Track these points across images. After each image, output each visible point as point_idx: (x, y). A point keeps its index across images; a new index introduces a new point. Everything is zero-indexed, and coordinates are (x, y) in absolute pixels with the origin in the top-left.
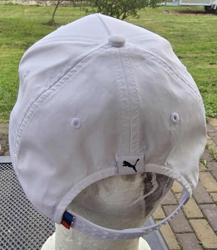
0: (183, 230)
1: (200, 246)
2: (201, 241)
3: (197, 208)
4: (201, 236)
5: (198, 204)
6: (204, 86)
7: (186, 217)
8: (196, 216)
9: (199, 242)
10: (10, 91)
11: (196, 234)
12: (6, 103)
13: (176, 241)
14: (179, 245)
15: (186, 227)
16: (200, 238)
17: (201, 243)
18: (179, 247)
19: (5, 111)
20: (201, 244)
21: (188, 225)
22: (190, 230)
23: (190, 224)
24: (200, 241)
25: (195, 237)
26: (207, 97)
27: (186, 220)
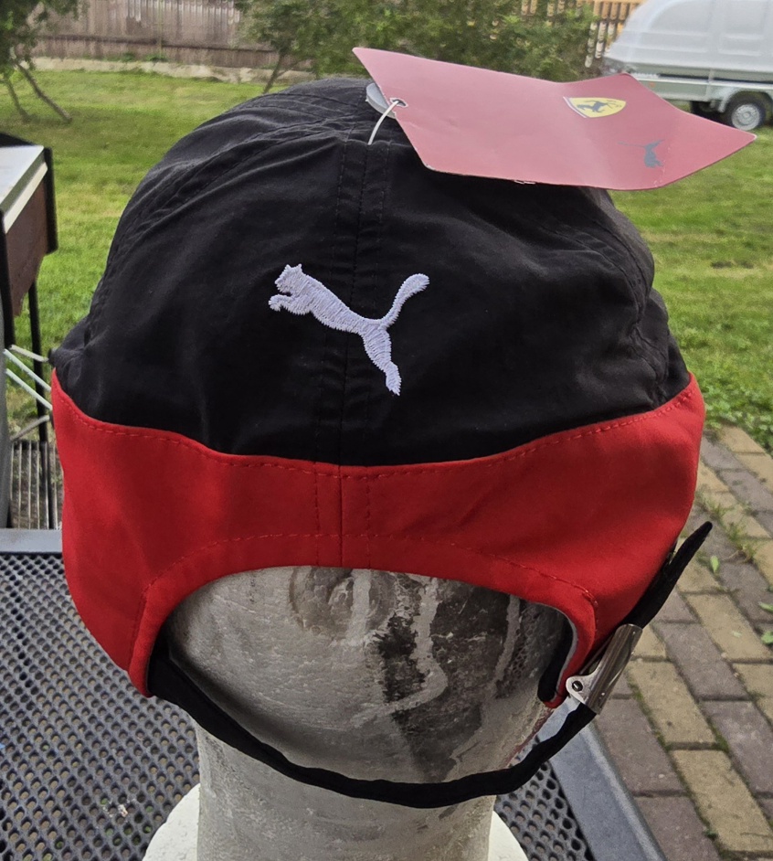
0: (651, 785)
1: (710, 841)
2: (711, 823)
3: (695, 714)
5: (697, 700)
7: (661, 741)
9: (705, 828)
11: (693, 802)
15: (661, 776)
16: (709, 814)
17: (711, 833)
20: (713, 837)
21: (669, 768)
22: (676, 785)
23: (674, 766)
25: (691, 810)
27: (661, 749)
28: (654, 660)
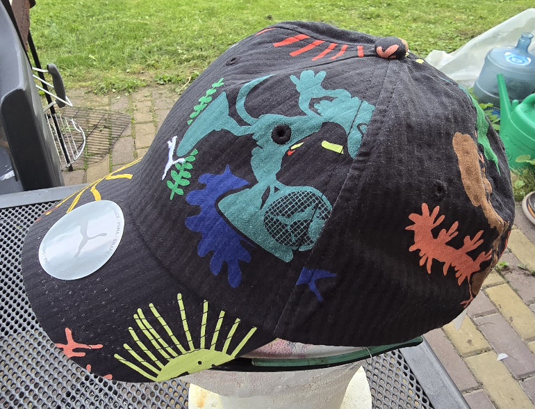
6: (375, 7)
10: (72, 30)
12: (70, 52)
19: (73, 66)
26: (381, 26)
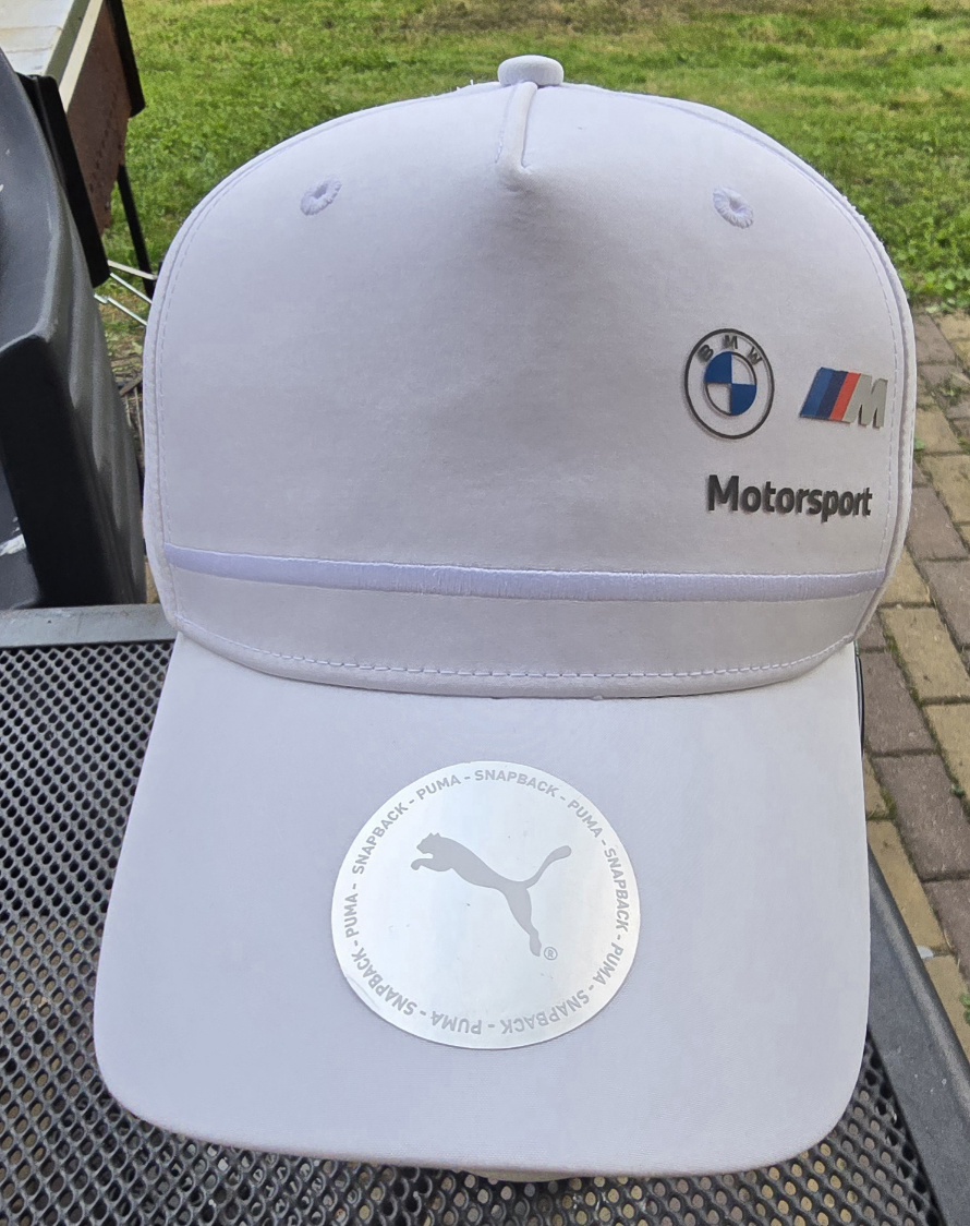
0: (900, 744)
1: (957, 800)
2: (960, 781)
3: (956, 665)
4: (961, 764)
5: (959, 649)
7: (914, 696)
8: (948, 693)
9: (953, 787)
11: (943, 760)
13: (874, 782)
14: (884, 797)
15: (911, 734)
16: (959, 772)
17: (959, 791)
18: (882, 803)
20: (960, 795)
21: (920, 725)
22: (927, 743)
23: (926, 722)
24: (956, 782)
25: (940, 769)
27: (913, 706)
28: (916, 605)
